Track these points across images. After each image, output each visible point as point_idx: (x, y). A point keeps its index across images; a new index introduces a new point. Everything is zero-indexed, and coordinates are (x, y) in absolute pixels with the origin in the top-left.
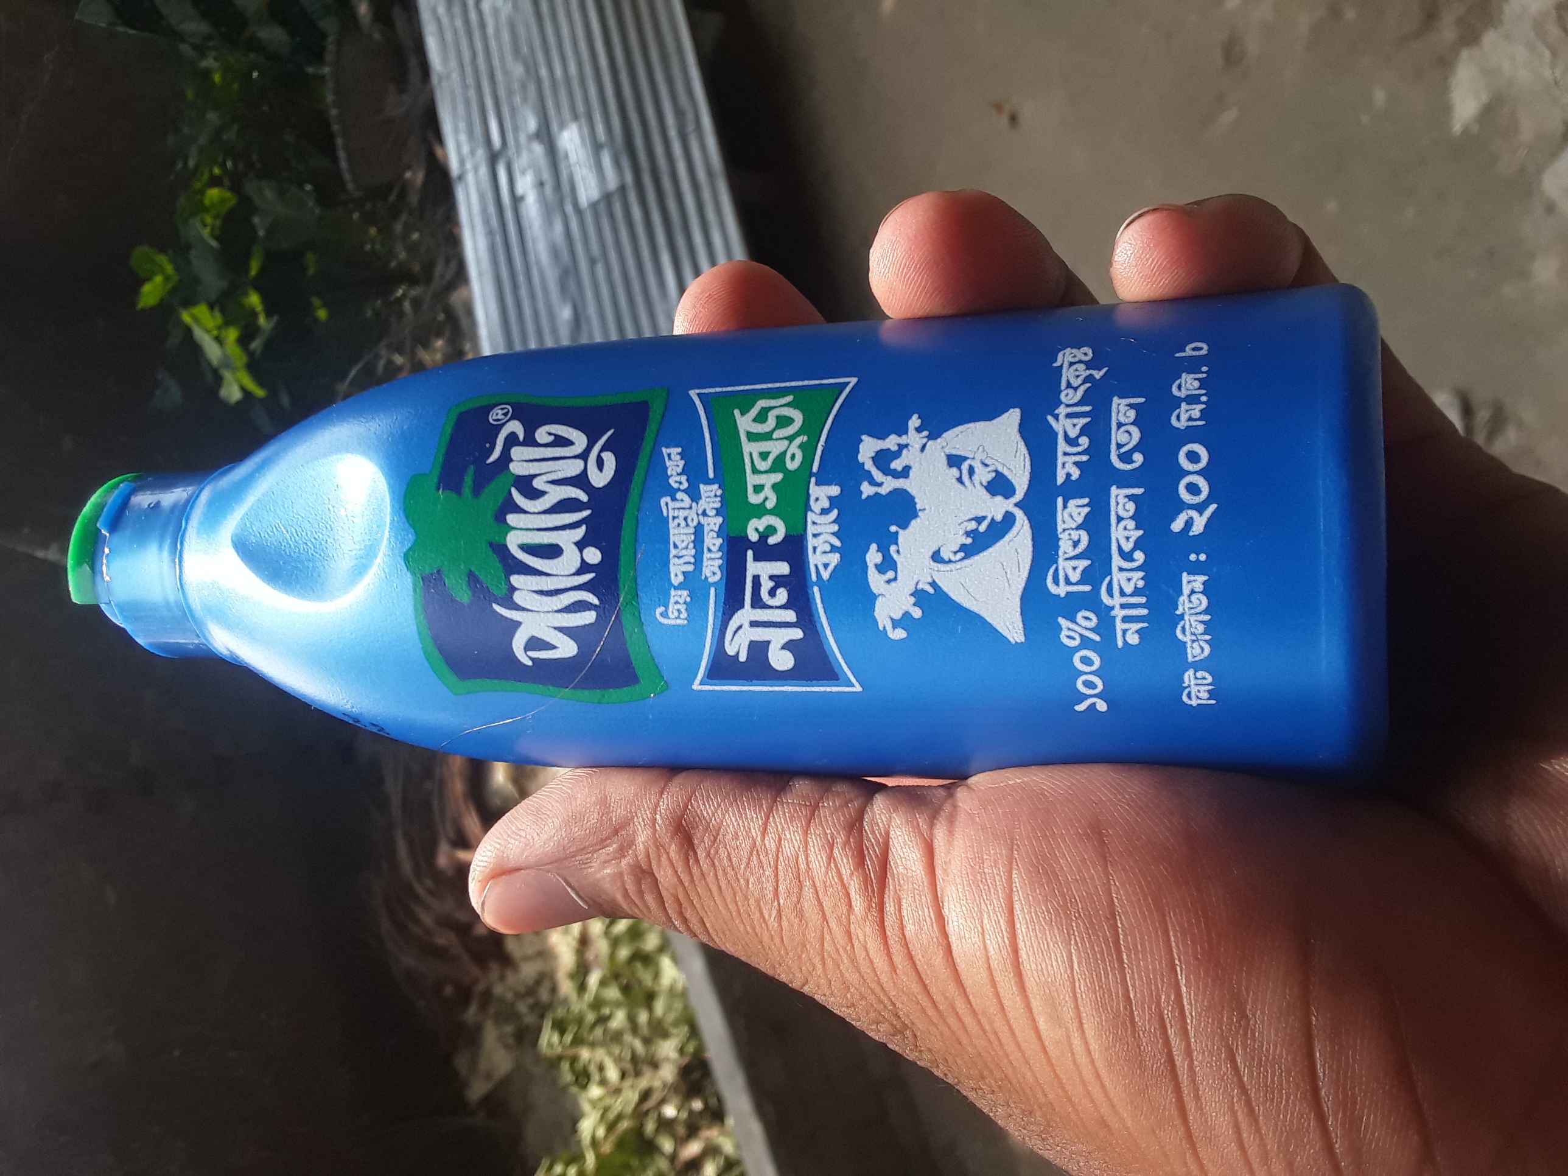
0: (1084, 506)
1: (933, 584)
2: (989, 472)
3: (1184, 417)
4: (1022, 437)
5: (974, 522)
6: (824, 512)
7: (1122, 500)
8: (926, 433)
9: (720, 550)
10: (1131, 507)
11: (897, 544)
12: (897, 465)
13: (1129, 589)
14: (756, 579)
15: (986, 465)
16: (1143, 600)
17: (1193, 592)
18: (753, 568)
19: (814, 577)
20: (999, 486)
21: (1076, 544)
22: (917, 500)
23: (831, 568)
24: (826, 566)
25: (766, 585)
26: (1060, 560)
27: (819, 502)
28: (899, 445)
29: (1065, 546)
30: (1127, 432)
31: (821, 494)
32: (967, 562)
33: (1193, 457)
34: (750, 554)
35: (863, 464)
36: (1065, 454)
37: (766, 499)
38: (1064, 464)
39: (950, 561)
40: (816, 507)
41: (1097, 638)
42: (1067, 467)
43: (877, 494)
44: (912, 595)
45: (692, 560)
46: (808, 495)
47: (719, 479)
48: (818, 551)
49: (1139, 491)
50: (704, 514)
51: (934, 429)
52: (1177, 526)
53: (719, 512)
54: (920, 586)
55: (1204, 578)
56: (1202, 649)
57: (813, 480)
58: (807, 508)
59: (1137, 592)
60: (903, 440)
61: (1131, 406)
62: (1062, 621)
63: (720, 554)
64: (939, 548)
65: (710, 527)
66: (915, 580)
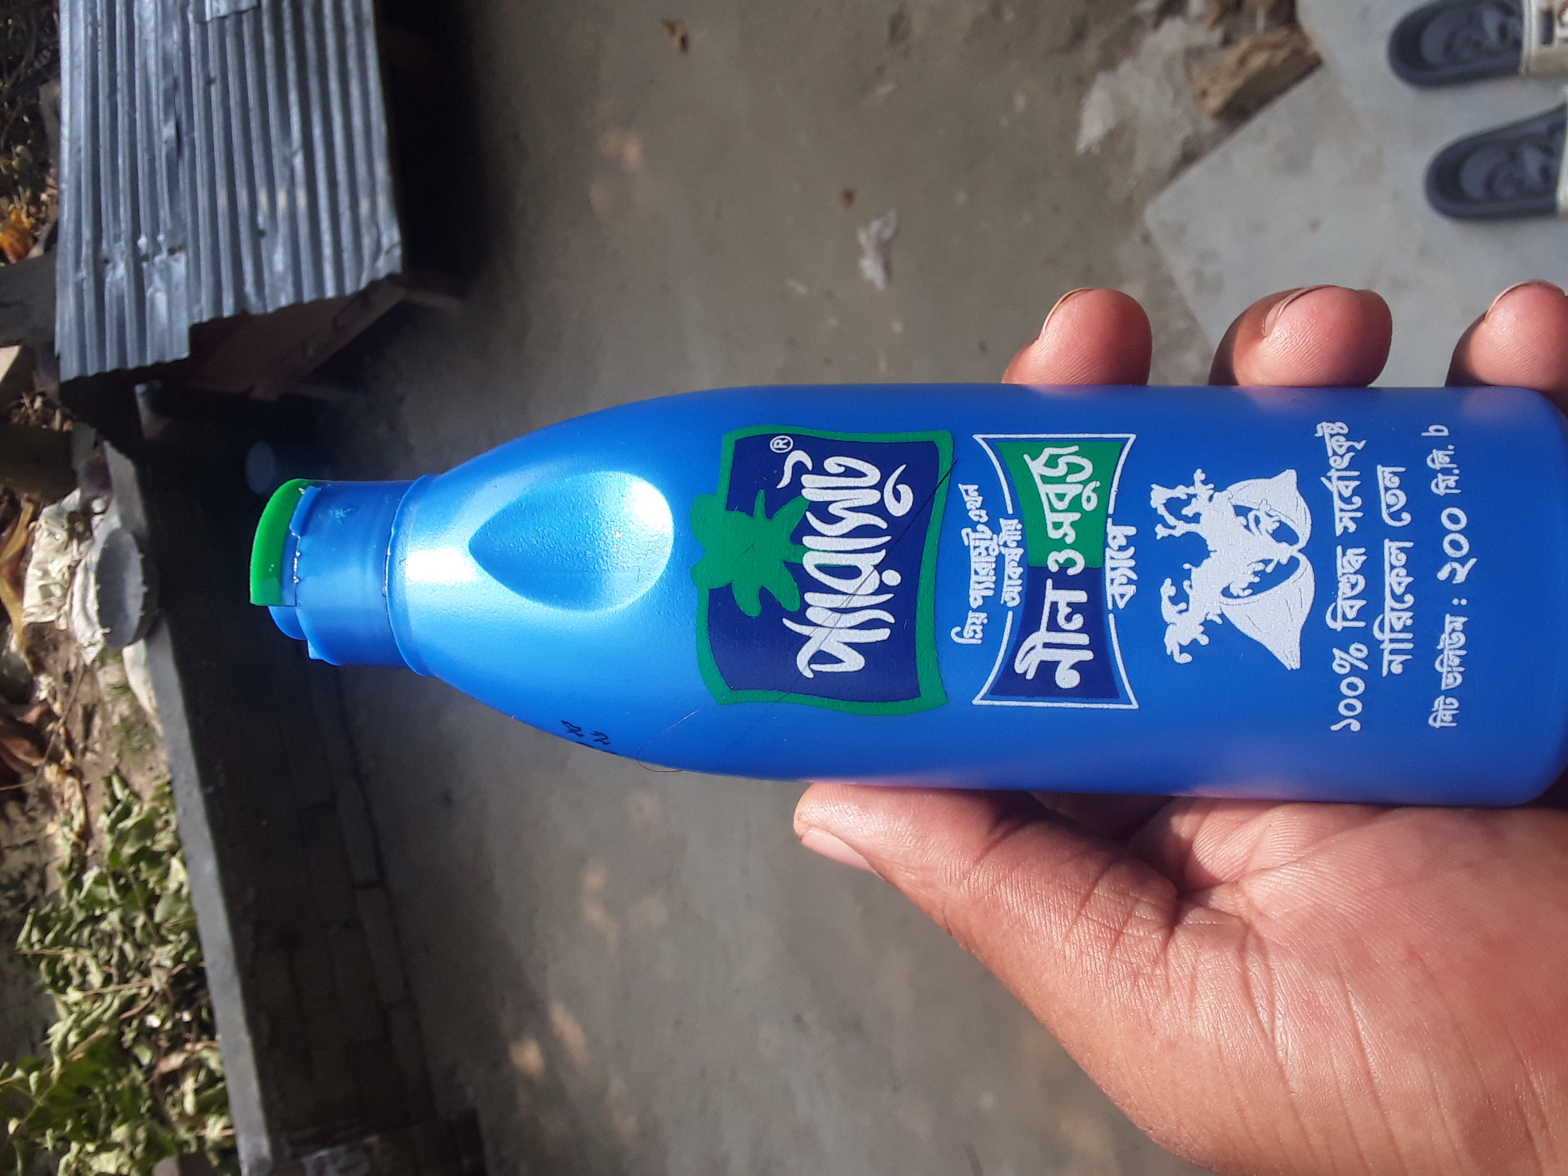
0: (1361, 555)
1: (1222, 616)
2: (1274, 522)
3: (1442, 485)
4: (1302, 495)
5: (1261, 564)
6: (1121, 549)
7: (1394, 551)
8: (1211, 486)
10: (1403, 557)
11: (1190, 580)
12: (1187, 511)
13: (1398, 626)
14: (1054, 606)
15: (1271, 516)
17: (1453, 631)
18: (1052, 594)
20: (1284, 534)
21: (1353, 586)
22: (1208, 543)
23: (1126, 598)
24: (1122, 596)
25: (1063, 611)
26: (1340, 601)
27: (1116, 540)
28: (1187, 494)
29: (1344, 588)
30: (1395, 495)
31: (1118, 534)
32: (1254, 598)
33: (1454, 519)
34: (1049, 582)
35: (1156, 509)
36: (1342, 510)
37: (1065, 535)
38: (1341, 519)
39: (1238, 597)
40: (1114, 544)
41: (1365, 667)
42: (1344, 521)
43: (1170, 535)
44: (1201, 624)
45: (993, 586)
46: (1106, 534)
47: (1017, 515)
48: (1116, 582)
49: (1409, 545)
50: (1005, 545)
51: (1219, 482)
52: (1443, 574)
53: (1019, 544)
54: (1209, 617)
55: (1464, 619)
56: (1455, 679)
57: (1110, 520)
58: (1106, 545)
59: (1405, 629)
60: (1191, 490)
61: (1395, 474)
62: (1336, 651)
63: (1020, 582)
64: (1229, 585)
65: (1012, 557)
66: (1206, 612)
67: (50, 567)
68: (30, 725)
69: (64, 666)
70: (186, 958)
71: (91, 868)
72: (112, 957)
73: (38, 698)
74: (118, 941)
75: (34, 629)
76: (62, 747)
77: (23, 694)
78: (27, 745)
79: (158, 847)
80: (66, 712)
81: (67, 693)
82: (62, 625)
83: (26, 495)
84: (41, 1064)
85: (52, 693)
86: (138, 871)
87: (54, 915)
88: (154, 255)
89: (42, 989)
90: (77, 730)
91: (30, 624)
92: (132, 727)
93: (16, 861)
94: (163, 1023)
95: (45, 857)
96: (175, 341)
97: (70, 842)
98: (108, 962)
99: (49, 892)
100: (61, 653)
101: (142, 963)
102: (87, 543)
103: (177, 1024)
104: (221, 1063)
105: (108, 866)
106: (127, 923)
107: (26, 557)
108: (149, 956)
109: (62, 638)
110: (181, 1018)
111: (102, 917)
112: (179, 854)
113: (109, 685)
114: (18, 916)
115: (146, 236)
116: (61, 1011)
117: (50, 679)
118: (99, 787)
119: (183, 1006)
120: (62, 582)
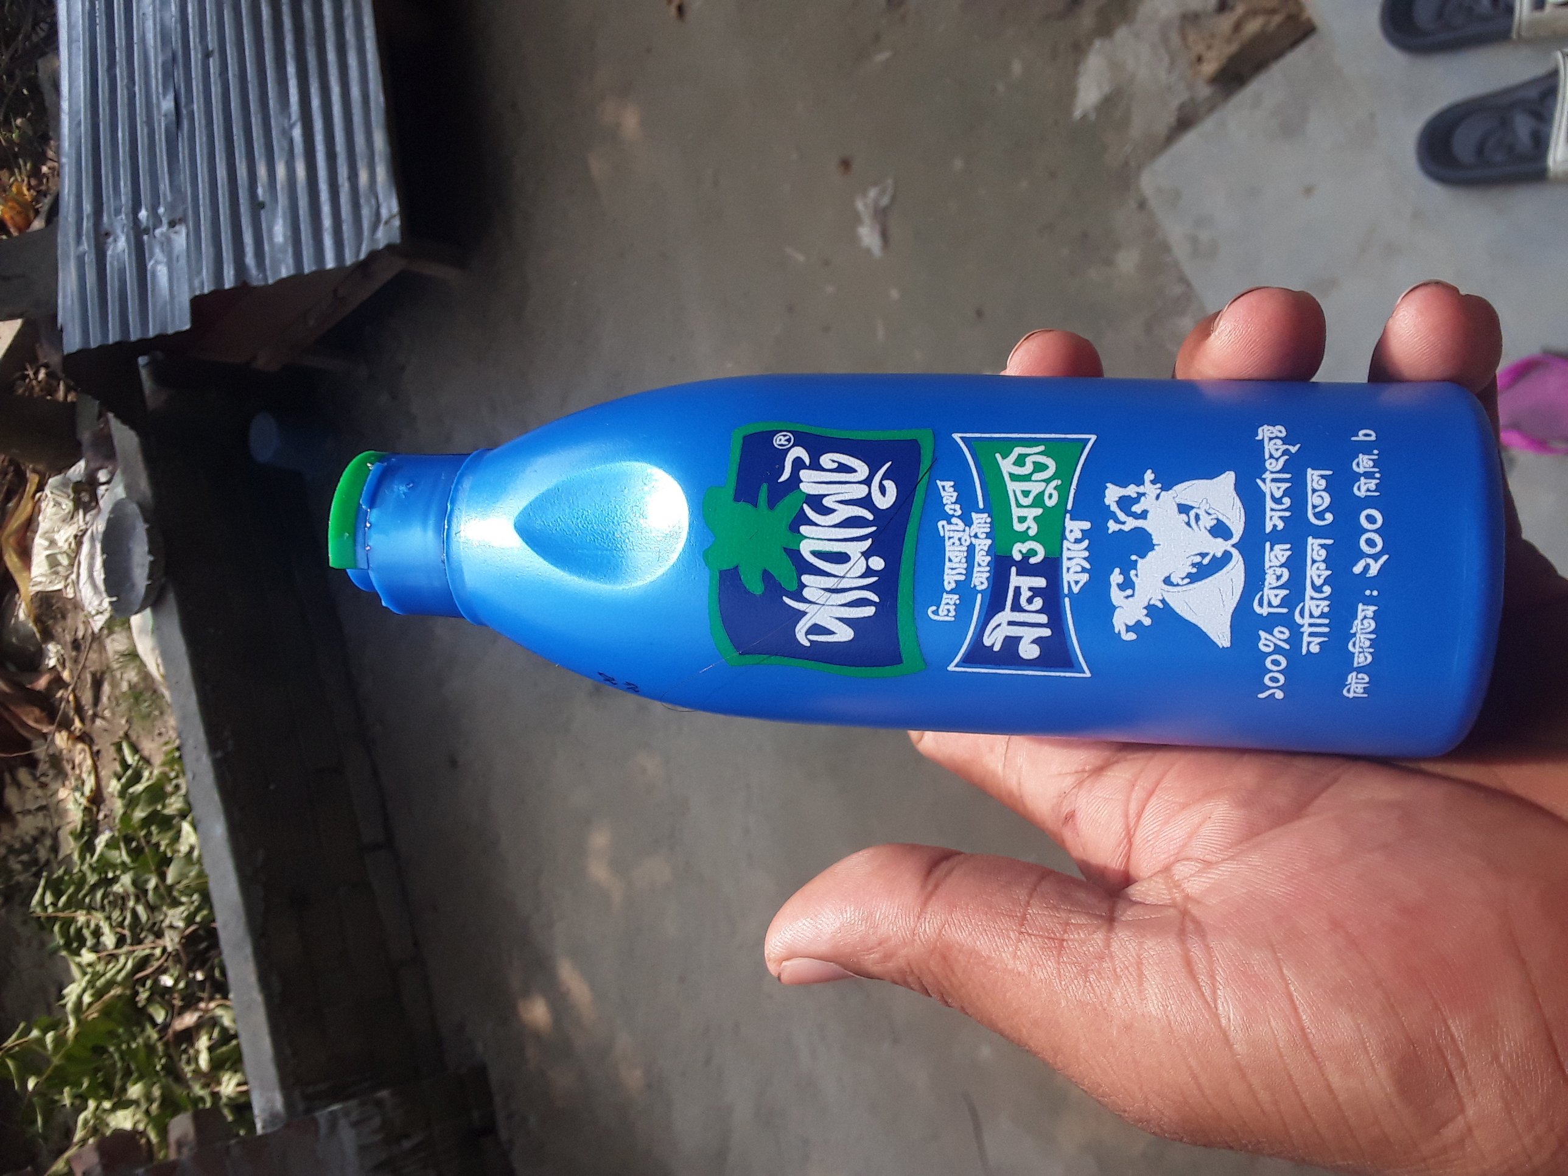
0: (1287, 550)
1: (1163, 601)
2: (1212, 519)
3: (1363, 488)
4: (1238, 494)
5: (1198, 557)
6: (1077, 541)
7: (1316, 548)
8: (1159, 485)
9: (988, 565)
10: (1323, 553)
11: (1136, 569)
12: (1137, 508)
13: (1316, 613)
14: (1017, 590)
15: (1209, 514)
16: (1326, 621)
17: (1365, 617)
18: (1015, 580)
19: (1066, 591)
20: (1220, 530)
21: (1279, 578)
22: (1153, 537)
23: (1080, 585)
24: (1077, 582)
25: (1025, 594)
26: (1266, 589)
27: (1072, 534)
28: (1138, 493)
29: (1270, 579)
30: (1320, 496)
31: (1075, 528)
32: (1191, 586)
33: (1371, 519)
34: (1014, 570)
35: (1109, 506)
36: (1272, 510)
37: (1029, 528)
38: (1271, 517)
39: (1178, 585)
40: (1071, 537)
41: (1287, 647)
42: (1274, 520)
43: (1120, 530)
44: (1145, 608)
45: (964, 572)
46: (1064, 528)
47: (988, 510)
48: (1071, 571)
49: (1330, 542)
50: (976, 536)
51: (1166, 482)
52: (1358, 569)
53: (989, 536)
54: (1152, 602)
55: (1374, 608)
56: (1366, 658)
57: (1068, 516)
58: (1064, 537)
59: (1322, 615)
60: (1141, 489)
61: (1322, 477)
62: (1262, 634)
63: (988, 569)
64: (1170, 575)
65: (981, 547)
66: (1149, 597)
67: (56, 537)
68: (39, 692)
69: (73, 633)
70: (198, 919)
71: (103, 832)
72: (124, 919)
73: (48, 665)
74: (131, 904)
75: (41, 599)
76: (72, 713)
77: (33, 662)
78: (37, 712)
79: (168, 811)
80: (75, 679)
81: (76, 661)
82: (70, 593)
83: (31, 466)
84: (58, 1024)
85: (61, 660)
86: (149, 834)
87: (66, 878)
88: (154, 229)
89: (58, 949)
90: (87, 698)
91: (38, 593)
92: (141, 693)
93: (28, 826)
94: (177, 982)
95: (56, 821)
96: (177, 313)
97: (82, 807)
98: (121, 925)
99: (61, 856)
100: (69, 621)
101: (155, 924)
102: (93, 512)
103: (192, 982)
104: (234, 1021)
105: (119, 830)
106: (139, 886)
107: (34, 525)
108: (162, 917)
109: (69, 607)
110: (194, 977)
111: (115, 880)
112: (189, 818)
113: (116, 652)
114: (31, 879)
115: (147, 209)
116: (75, 972)
117: (59, 647)
118: (109, 753)
119: (195, 967)
120: (69, 551)
